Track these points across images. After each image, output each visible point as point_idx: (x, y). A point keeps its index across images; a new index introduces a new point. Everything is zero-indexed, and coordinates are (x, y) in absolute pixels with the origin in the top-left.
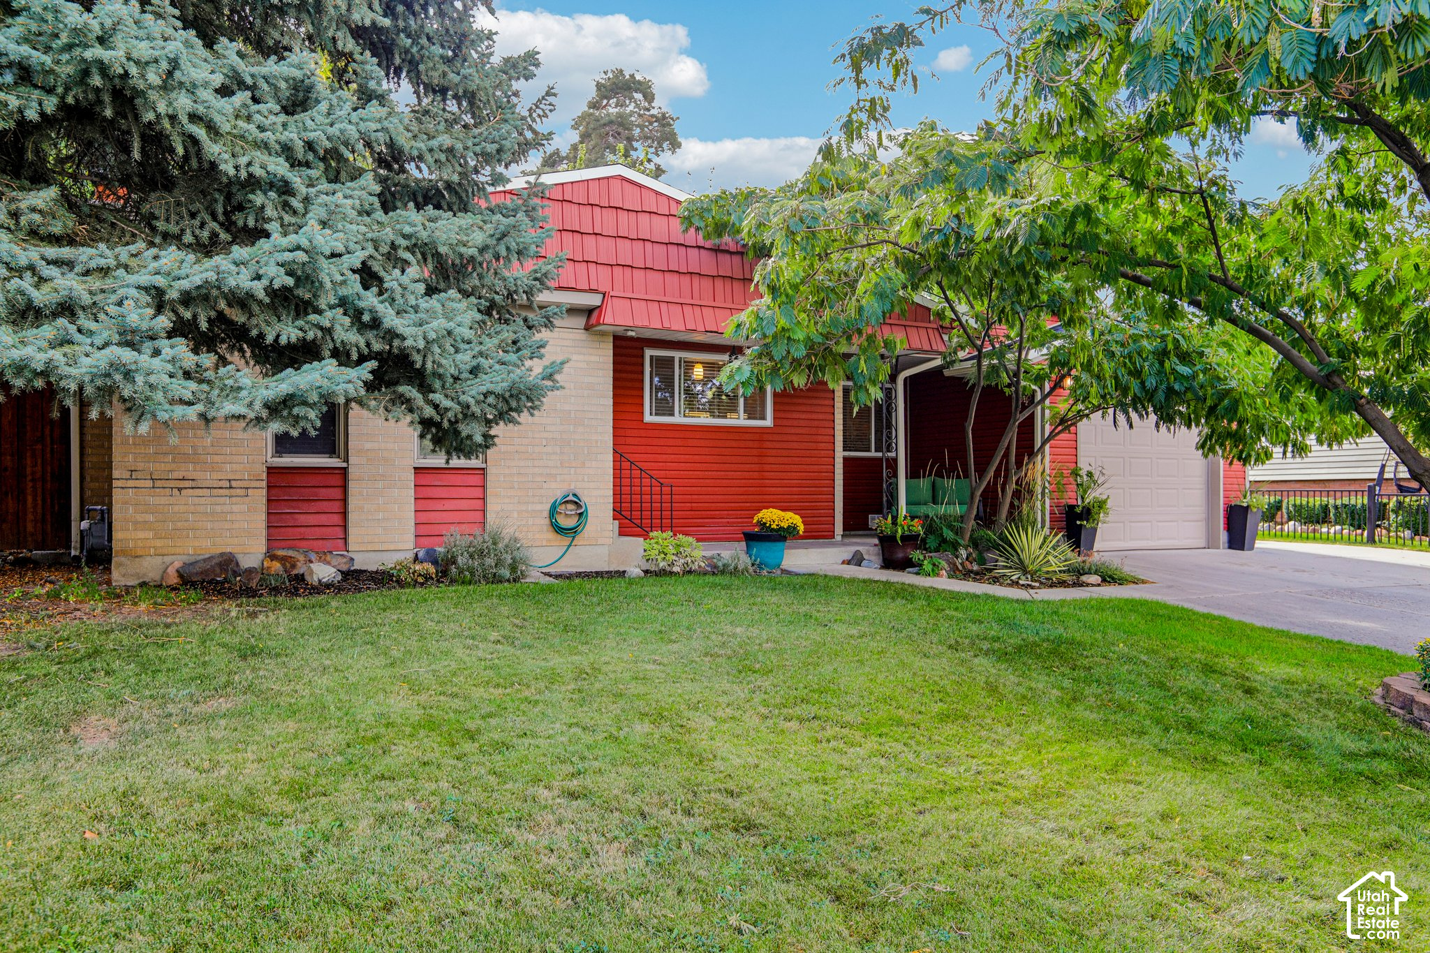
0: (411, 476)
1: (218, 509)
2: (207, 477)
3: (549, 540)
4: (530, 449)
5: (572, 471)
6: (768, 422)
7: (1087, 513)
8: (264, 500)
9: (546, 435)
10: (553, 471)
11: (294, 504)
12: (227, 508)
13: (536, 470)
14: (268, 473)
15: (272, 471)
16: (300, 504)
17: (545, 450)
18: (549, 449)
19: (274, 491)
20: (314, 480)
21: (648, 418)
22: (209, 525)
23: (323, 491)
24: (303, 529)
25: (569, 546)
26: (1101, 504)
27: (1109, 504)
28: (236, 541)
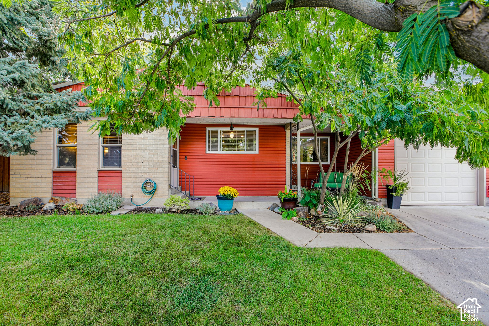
0: (97, 173)
1: (38, 184)
2: (34, 174)
3: (144, 196)
4: (137, 164)
5: (153, 171)
6: (257, 152)
7: (395, 189)
8: (51, 181)
9: (143, 159)
10: (146, 172)
11: (61, 182)
12: (40, 184)
13: (139, 171)
14: (53, 173)
15: (54, 172)
16: (63, 182)
17: (143, 164)
18: (144, 164)
19: (55, 178)
20: (66, 175)
21: (207, 152)
22: (35, 189)
23: (70, 178)
24: (64, 191)
25: (152, 198)
26: (404, 185)
27: (409, 185)
28: (43, 194)
